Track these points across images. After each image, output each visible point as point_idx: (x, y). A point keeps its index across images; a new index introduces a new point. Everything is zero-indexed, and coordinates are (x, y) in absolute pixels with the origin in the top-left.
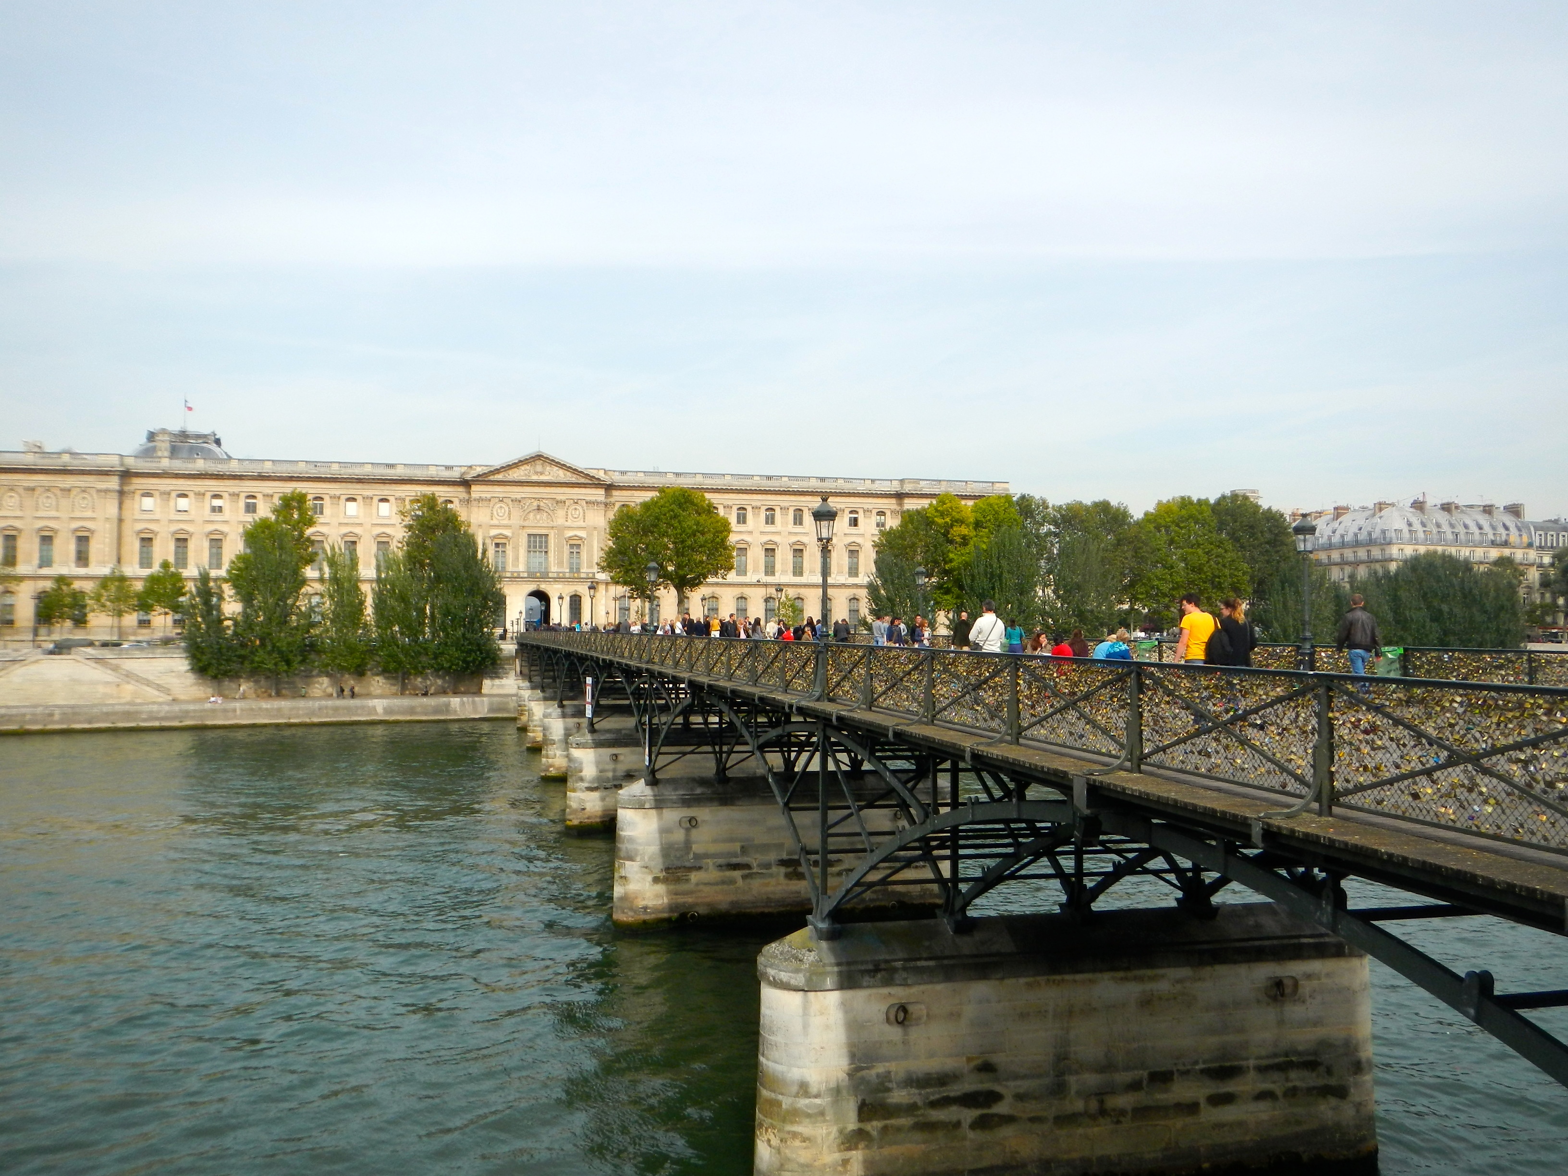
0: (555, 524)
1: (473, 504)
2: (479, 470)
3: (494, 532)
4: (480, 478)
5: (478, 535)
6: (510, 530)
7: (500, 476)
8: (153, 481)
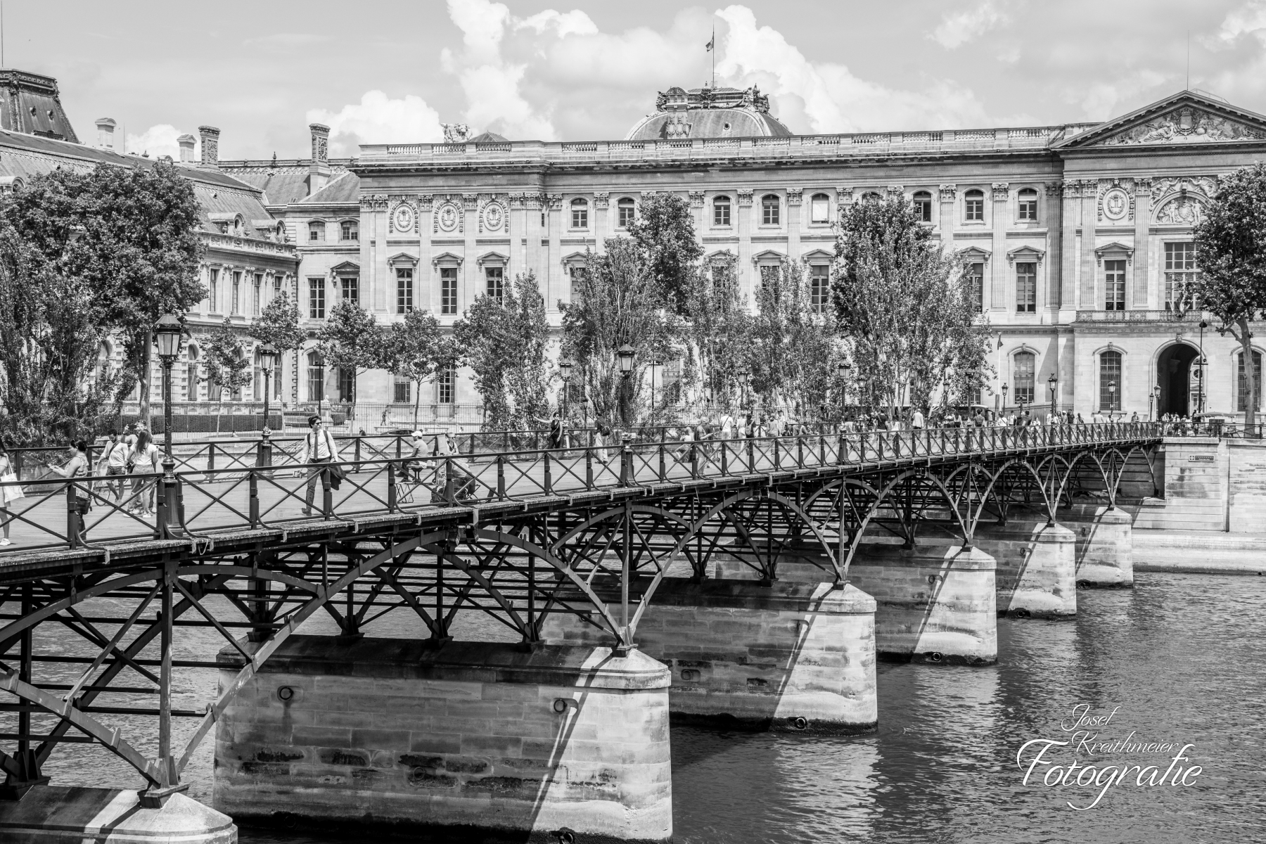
1: (1068, 193)
2: (1077, 133)
3: (1103, 241)
4: (1079, 147)
5: (1074, 247)
6: (1132, 238)
7: (1115, 143)
8: (587, 179)
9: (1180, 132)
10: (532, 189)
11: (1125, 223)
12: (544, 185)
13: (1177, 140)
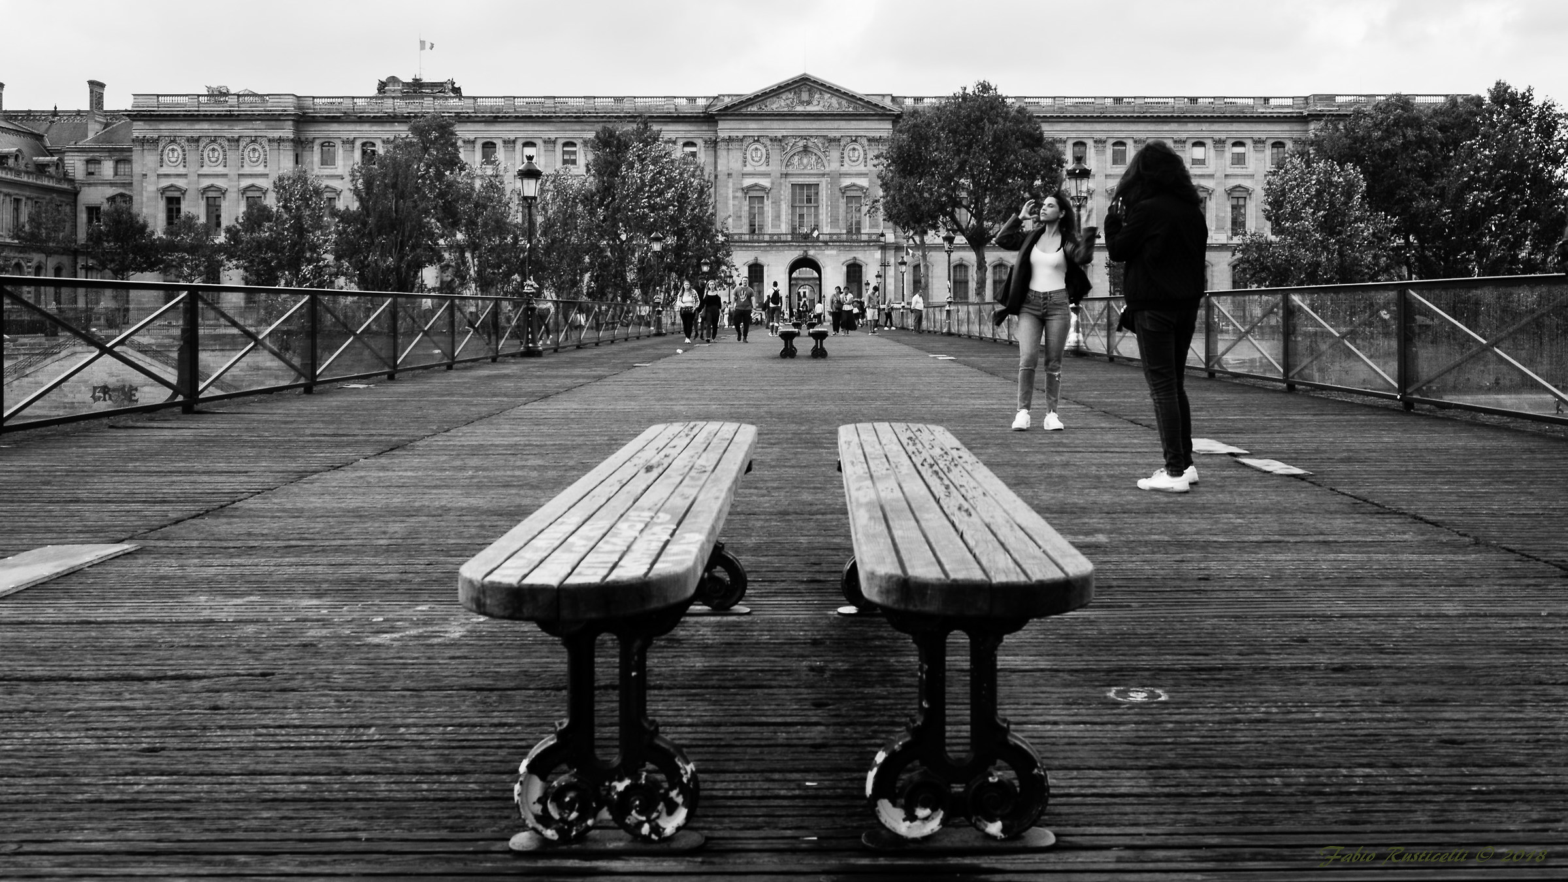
0: (827, 170)
1: (721, 145)
2: (727, 100)
3: (748, 182)
4: (729, 112)
5: (727, 186)
6: (769, 180)
7: (754, 109)
8: (335, 127)
9: (802, 103)
10: (287, 132)
11: (763, 168)
12: (297, 131)
13: (799, 109)
